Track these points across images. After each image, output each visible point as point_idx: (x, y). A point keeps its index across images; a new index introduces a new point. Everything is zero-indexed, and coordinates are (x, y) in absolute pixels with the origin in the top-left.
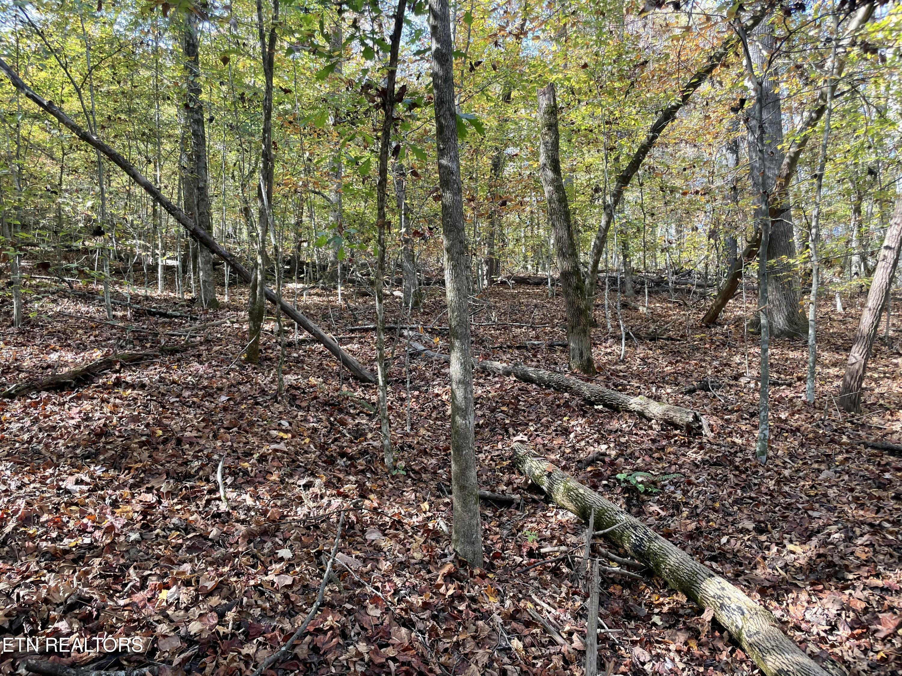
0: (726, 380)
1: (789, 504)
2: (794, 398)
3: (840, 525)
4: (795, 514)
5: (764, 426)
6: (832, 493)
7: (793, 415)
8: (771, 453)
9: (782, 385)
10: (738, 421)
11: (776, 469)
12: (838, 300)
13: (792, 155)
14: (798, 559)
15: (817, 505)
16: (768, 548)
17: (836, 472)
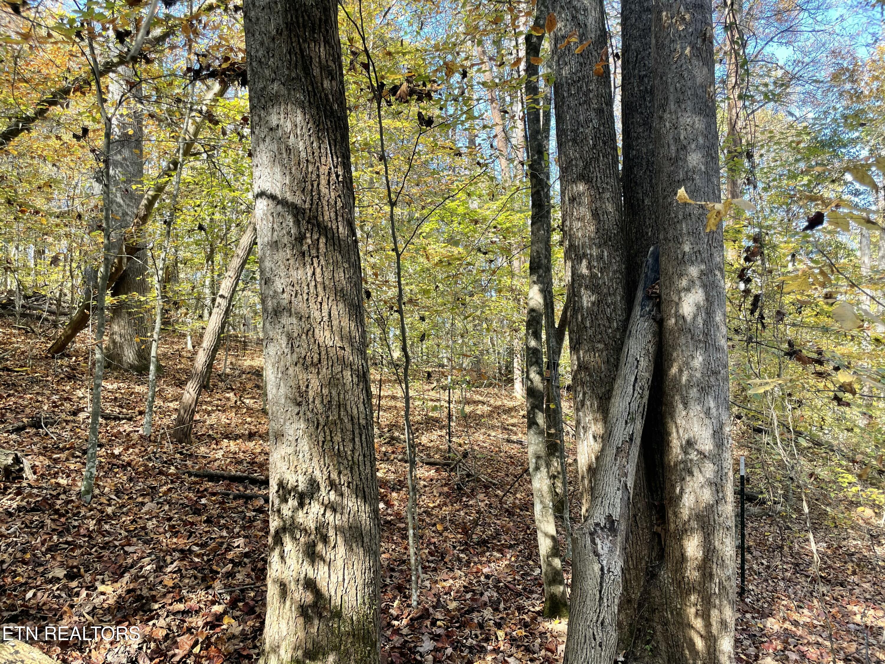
0: (63, 416)
1: (107, 543)
2: (131, 432)
3: (153, 557)
4: (111, 553)
5: (91, 464)
6: (150, 525)
7: (127, 449)
8: (97, 491)
9: (123, 419)
10: (67, 459)
11: (99, 507)
12: (189, 338)
13: (150, 198)
14: (108, 599)
15: (135, 539)
16: (78, 594)
17: (158, 503)
